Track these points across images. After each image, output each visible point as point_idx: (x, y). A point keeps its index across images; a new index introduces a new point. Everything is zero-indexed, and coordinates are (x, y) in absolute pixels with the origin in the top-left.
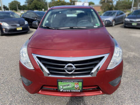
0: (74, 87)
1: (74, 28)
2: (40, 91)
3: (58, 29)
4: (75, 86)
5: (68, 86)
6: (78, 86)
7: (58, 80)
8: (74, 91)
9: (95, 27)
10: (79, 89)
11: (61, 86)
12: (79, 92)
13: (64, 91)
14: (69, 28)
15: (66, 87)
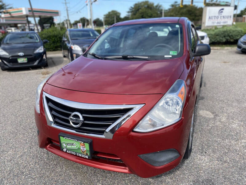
0: (79, 149)
1: (128, 57)
2: (48, 146)
3: (106, 59)
4: (81, 148)
5: (73, 146)
6: (85, 149)
7: (59, 134)
8: (80, 155)
9: (165, 56)
10: (87, 154)
11: (64, 144)
12: (87, 159)
13: (68, 152)
14: (121, 57)
15: (70, 146)
